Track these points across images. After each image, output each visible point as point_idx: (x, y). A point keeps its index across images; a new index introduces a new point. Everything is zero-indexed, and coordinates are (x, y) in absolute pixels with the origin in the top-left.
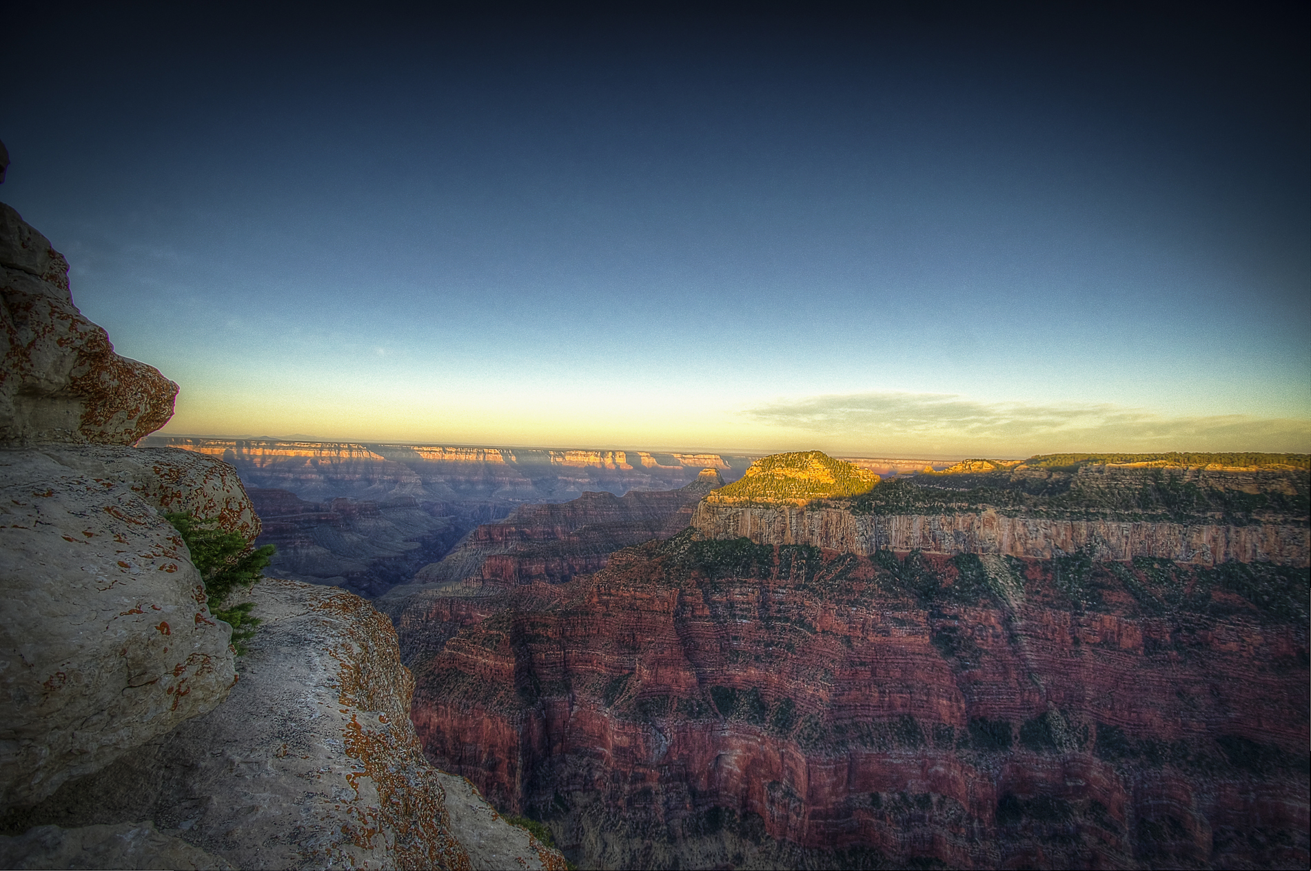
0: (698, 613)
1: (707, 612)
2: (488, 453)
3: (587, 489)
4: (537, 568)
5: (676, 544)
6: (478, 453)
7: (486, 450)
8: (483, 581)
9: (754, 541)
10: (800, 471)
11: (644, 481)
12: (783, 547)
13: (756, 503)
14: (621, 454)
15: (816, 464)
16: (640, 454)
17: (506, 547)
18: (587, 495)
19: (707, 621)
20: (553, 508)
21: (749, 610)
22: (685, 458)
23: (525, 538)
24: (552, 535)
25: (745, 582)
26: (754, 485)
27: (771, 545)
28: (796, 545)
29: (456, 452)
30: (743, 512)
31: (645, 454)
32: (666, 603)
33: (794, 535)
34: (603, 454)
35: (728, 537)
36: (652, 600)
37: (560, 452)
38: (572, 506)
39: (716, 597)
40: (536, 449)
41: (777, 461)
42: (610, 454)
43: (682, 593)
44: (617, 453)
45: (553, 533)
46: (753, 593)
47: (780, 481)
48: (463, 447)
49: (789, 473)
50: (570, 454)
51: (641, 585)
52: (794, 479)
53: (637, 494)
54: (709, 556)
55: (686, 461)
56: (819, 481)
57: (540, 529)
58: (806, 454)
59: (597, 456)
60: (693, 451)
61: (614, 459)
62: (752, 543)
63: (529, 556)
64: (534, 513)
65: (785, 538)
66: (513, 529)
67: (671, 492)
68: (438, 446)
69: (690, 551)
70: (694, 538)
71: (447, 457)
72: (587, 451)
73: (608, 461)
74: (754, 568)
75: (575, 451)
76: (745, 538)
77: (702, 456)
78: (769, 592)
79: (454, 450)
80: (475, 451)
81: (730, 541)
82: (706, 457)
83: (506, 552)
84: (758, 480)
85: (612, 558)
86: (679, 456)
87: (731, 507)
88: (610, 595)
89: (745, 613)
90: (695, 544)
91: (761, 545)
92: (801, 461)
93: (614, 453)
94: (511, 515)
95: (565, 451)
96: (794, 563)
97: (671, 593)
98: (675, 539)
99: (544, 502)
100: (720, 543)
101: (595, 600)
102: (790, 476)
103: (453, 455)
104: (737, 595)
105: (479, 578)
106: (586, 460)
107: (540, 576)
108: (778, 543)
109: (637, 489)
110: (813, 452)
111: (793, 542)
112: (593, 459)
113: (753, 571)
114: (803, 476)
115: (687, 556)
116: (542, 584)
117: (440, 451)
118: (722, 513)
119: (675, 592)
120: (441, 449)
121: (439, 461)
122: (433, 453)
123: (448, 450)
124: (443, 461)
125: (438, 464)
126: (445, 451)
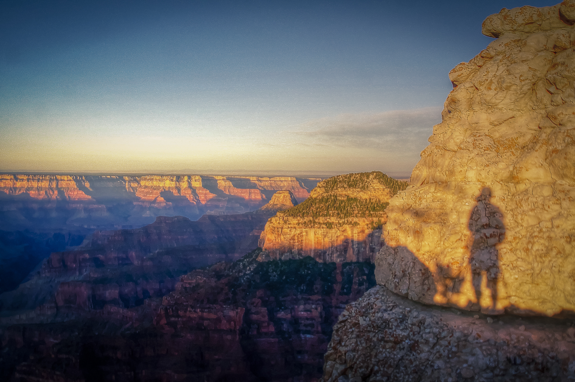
0: (264, 330)
1: (272, 329)
2: (61, 180)
3: (163, 214)
4: (111, 293)
5: (244, 265)
6: (51, 180)
7: (59, 177)
8: (57, 308)
9: (317, 260)
10: (362, 191)
11: (221, 204)
12: (345, 265)
13: (319, 223)
14: (197, 178)
15: (376, 184)
16: (216, 178)
17: (81, 273)
18: (161, 220)
19: (273, 338)
20: (126, 234)
21: (312, 325)
22: (261, 181)
23: (98, 263)
24: (125, 261)
25: (309, 299)
26: (317, 206)
27: (334, 264)
28: (358, 262)
29: (28, 180)
30: (307, 232)
31: (221, 178)
32: (232, 323)
33: (356, 252)
34: (179, 178)
35: (293, 257)
36: (218, 320)
37: (136, 177)
38: (146, 231)
39: (281, 314)
40: (111, 175)
41: (340, 182)
42: (186, 178)
43: (248, 312)
44: (193, 177)
45: (127, 258)
46: (316, 309)
47: (342, 201)
48: (35, 175)
49: (352, 193)
50: (145, 179)
51: (208, 306)
52: (355, 199)
53: (212, 218)
54: (274, 276)
55: (262, 184)
56: (379, 201)
57: (113, 255)
58: (367, 175)
59: (172, 180)
60: (270, 174)
61: (190, 183)
62: (316, 263)
63: (104, 281)
64: (108, 239)
65: (347, 256)
66: (87, 256)
67: (246, 215)
68: (9, 174)
69: (256, 271)
70: (260, 259)
71: (18, 184)
72: (162, 175)
73: (184, 185)
74: (318, 286)
75: (150, 176)
76: (309, 257)
77: (278, 179)
78: (331, 307)
79: (25, 178)
80: (48, 178)
81: (295, 261)
82: (283, 179)
83: (81, 278)
84: (321, 201)
85: (182, 280)
86: (255, 178)
87: (295, 228)
88: (178, 316)
89: (309, 328)
90: (261, 265)
91: (325, 264)
92: (362, 181)
93: (189, 177)
94: (85, 242)
95: (140, 176)
96: (356, 280)
97: (237, 313)
98: (243, 260)
99: (120, 228)
100: (285, 263)
101: (164, 321)
102: (352, 196)
103: (25, 182)
104: (301, 311)
105: (53, 305)
106: (161, 185)
107: (114, 302)
108: (341, 261)
109: (213, 213)
110: (373, 172)
111: (354, 259)
112: (168, 184)
113: (316, 288)
114: (364, 196)
115: (253, 276)
116: (113, 309)
117: (11, 179)
118: (286, 234)
119: (241, 311)
120: (13, 177)
121: (11, 189)
122: (4, 181)
123: (19, 177)
124: (15, 189)
125: (9, 192)
126: (16, 179)
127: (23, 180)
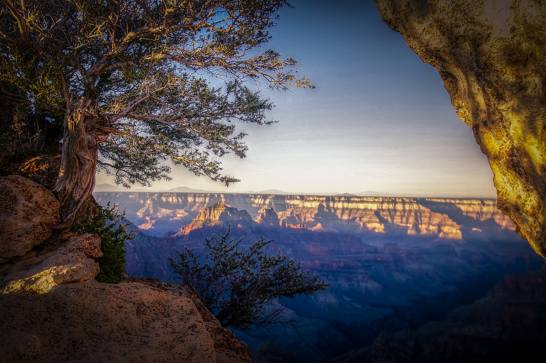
68: (476, 199)
71: (485, 209)
117: (478, 204)
120: (480, 202)
121: (478, 213)
122: (473, 206)
123: (486, 202)
124: (482, 213)
125: (477, 216)
126: (483, 204)
127: (489, 205)
